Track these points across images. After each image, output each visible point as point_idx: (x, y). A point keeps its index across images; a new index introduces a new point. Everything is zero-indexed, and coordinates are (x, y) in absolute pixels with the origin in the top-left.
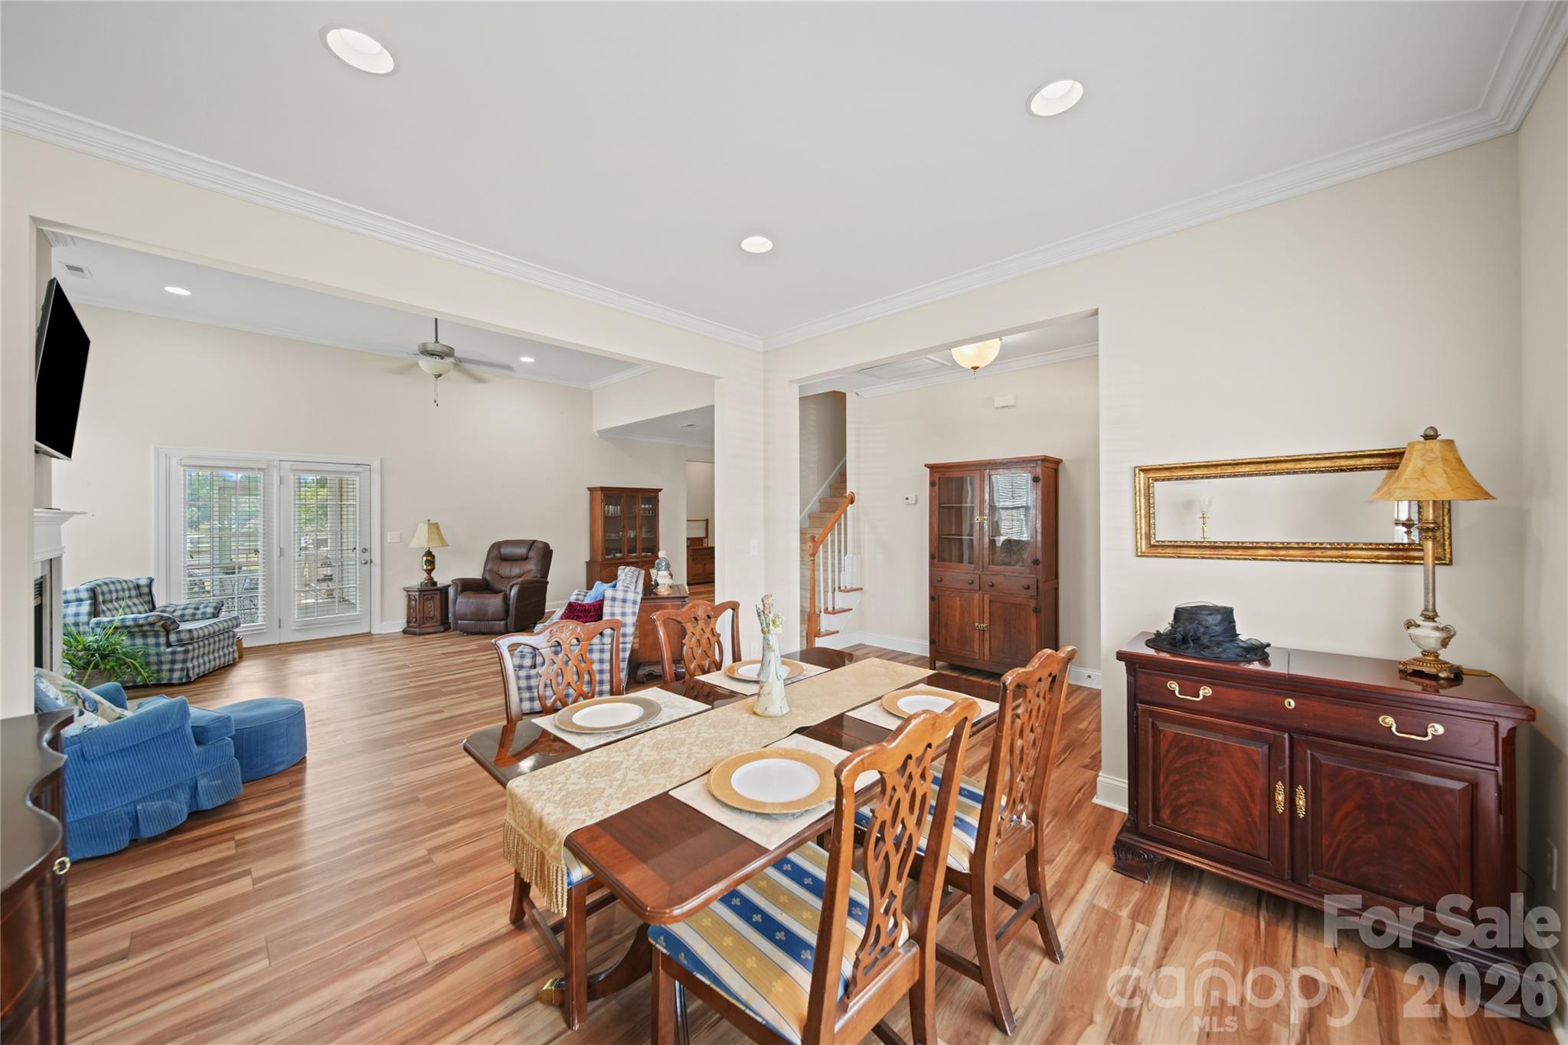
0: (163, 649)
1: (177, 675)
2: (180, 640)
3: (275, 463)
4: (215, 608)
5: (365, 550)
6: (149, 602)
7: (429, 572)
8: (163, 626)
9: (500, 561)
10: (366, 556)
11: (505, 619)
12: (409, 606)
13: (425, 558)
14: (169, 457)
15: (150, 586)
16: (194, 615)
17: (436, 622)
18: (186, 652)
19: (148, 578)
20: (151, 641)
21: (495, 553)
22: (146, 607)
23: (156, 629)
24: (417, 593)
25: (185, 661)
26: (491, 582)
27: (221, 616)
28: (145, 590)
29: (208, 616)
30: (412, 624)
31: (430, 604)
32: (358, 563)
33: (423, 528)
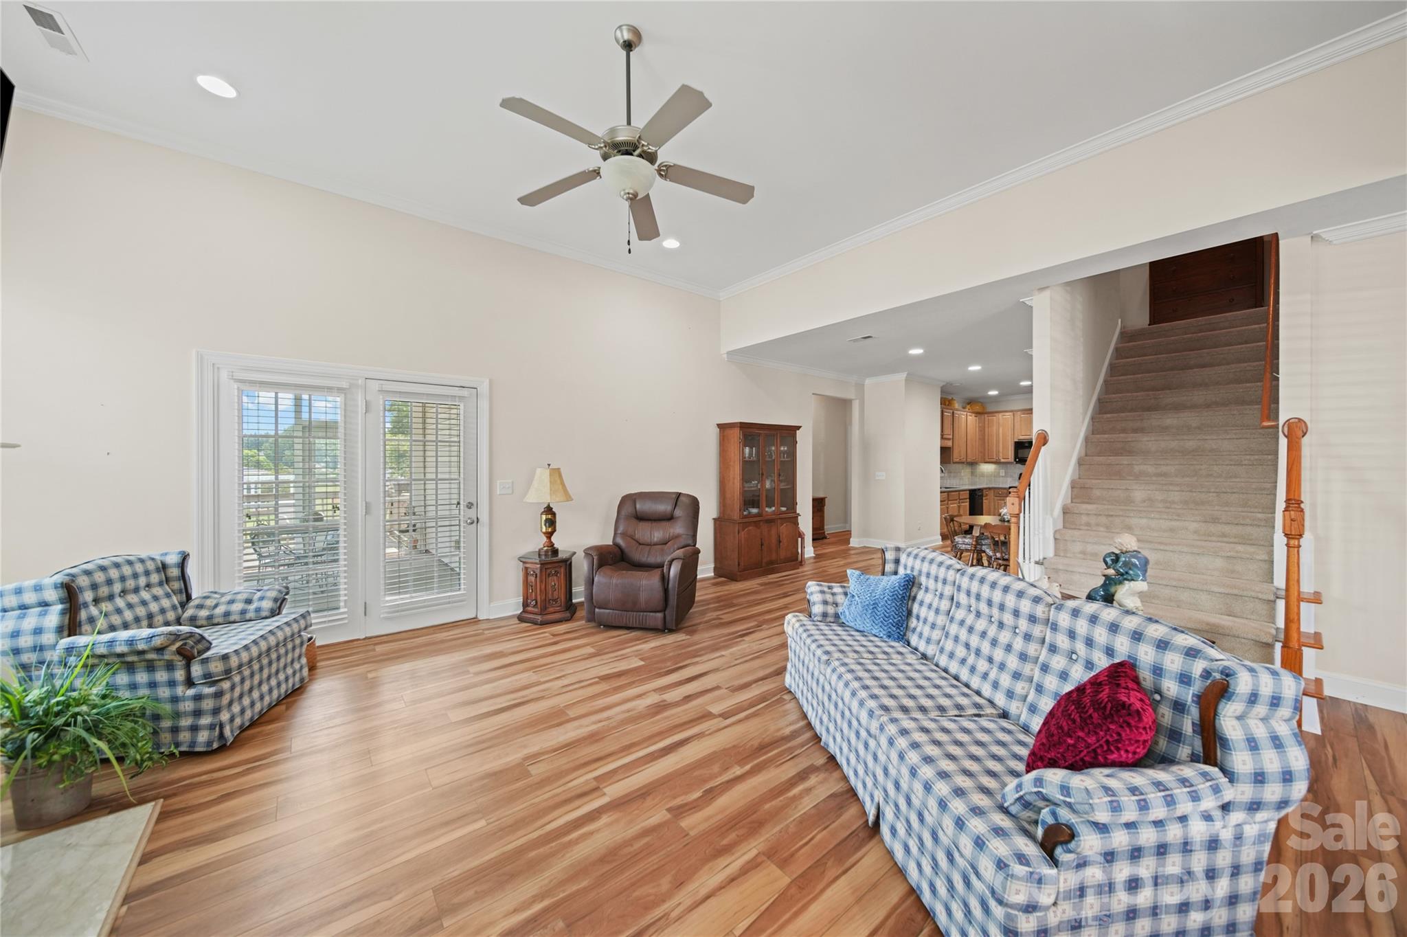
0: (180, 690)
1: (203, 736)
2: (207, 675)
3: (360, 381)
4: (276, 600)
5: (470, 505)
6: (181, 592)
7: (549, 535)
8: (179, 652)
9: (634, 521)
10: (472, 513)
11: (664, 610)
12: (526, 582)
13: (544, 517)
14: (218, 368)
15: (182, 565)
16: (243, 612)
17: (561, 606)
18: (219, 695)
19: (180, 553)
20: (161, 676)
21: (628, 509)
22: (175, 600)
23: (167, 657)
24: (539, 566)
25: (216, 711)
26: (626, 550)
27: (284, 612)
28: (175, 572)
29: (264, 614)
30: (529, 609)
31: (553, 581)
32: (462, 524)
33: (542, 475)
